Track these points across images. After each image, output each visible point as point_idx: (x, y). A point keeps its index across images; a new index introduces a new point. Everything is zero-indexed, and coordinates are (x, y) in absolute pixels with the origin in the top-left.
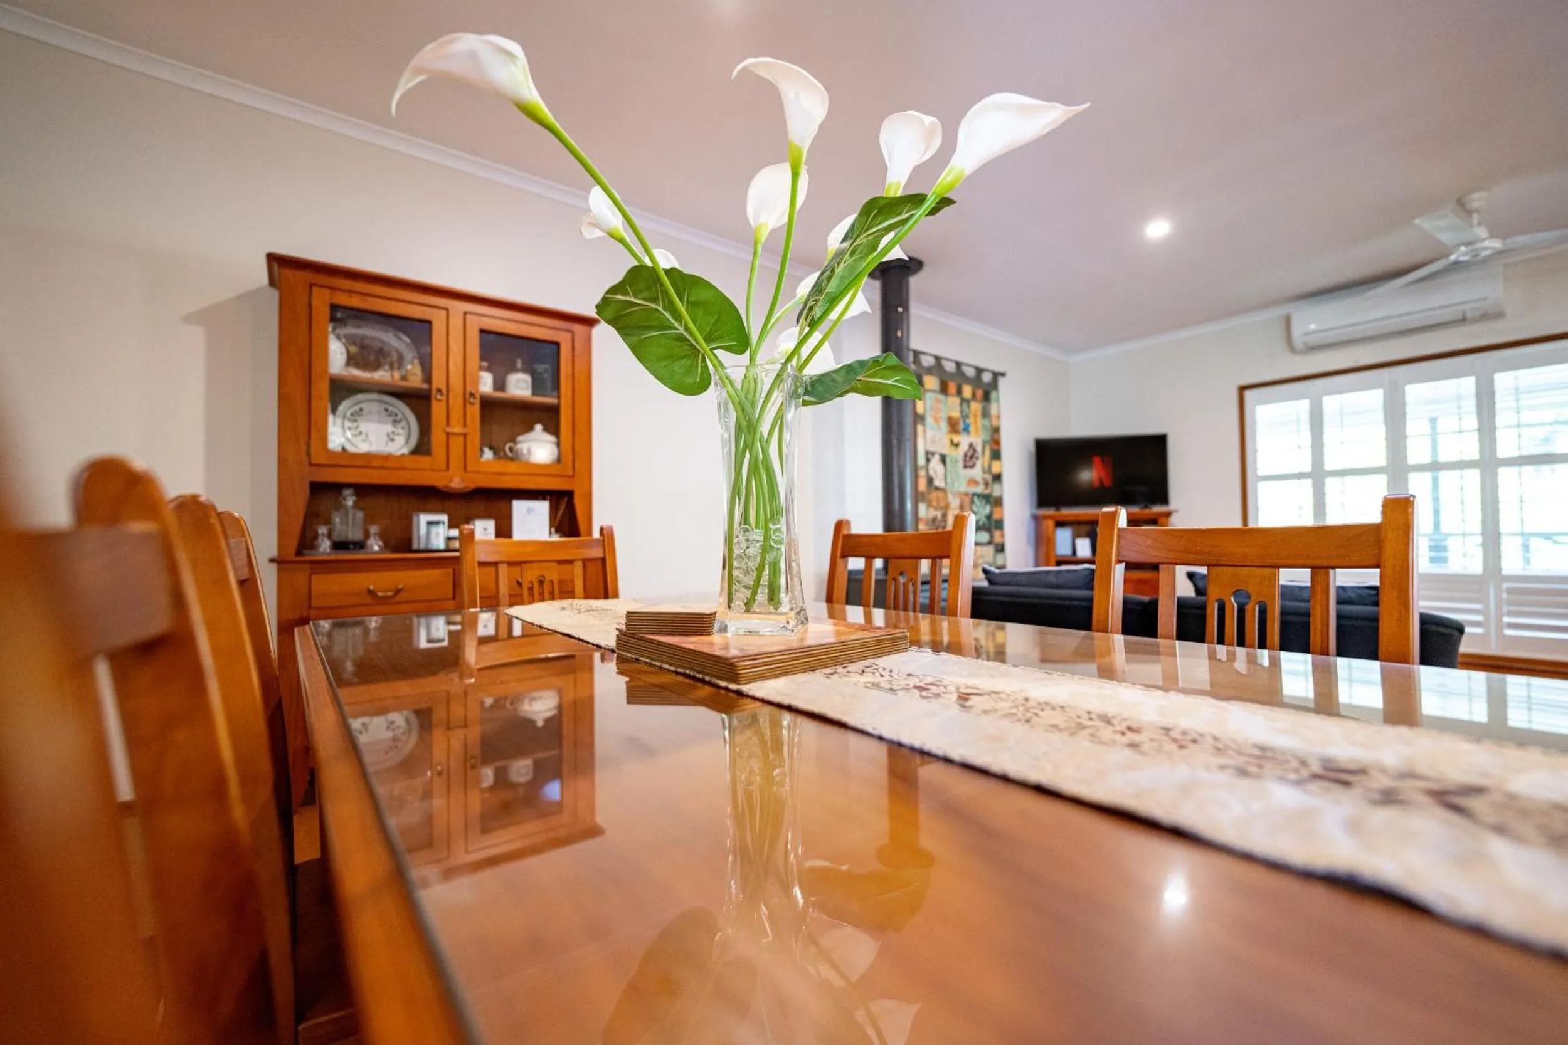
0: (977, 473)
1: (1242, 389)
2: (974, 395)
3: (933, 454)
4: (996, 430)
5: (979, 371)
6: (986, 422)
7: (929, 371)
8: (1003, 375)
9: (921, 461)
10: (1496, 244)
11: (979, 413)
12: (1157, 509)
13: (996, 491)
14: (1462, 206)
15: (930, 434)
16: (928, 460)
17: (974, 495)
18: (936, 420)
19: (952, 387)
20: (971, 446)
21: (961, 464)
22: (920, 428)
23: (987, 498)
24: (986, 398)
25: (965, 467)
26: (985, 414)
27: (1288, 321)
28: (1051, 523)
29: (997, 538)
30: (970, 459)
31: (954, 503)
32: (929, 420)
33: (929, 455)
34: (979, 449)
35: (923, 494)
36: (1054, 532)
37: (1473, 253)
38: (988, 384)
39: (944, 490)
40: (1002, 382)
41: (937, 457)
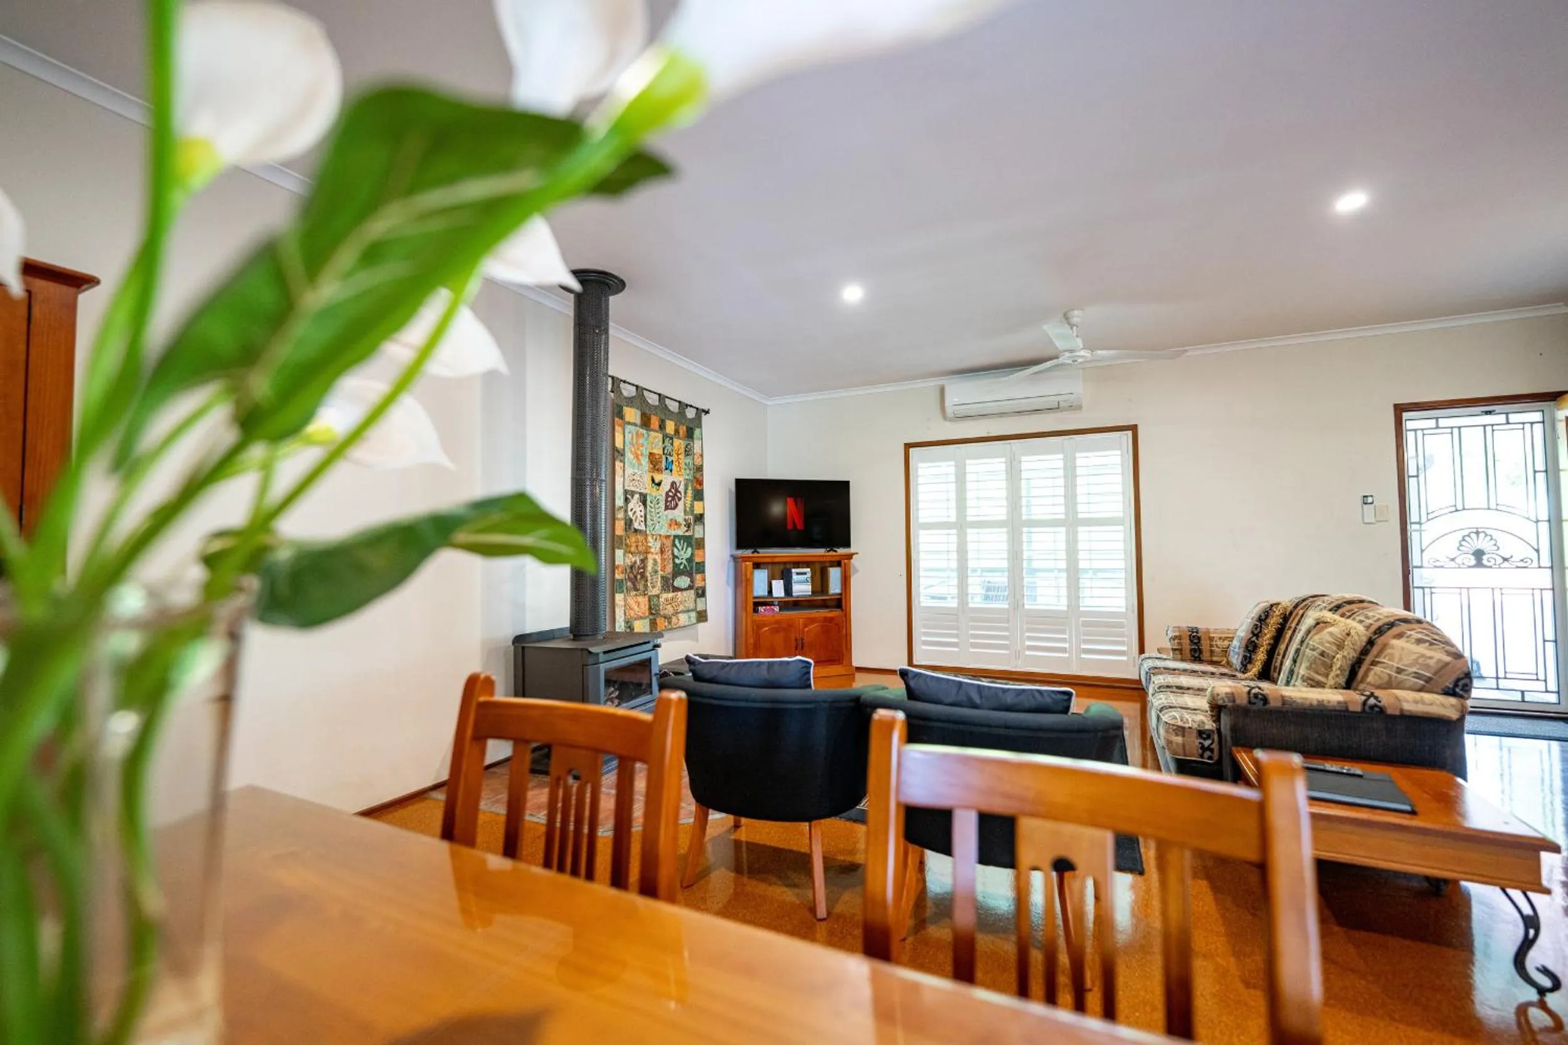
0: (679, 514)
1: (908, 446)
2: (677, 431)
3: (633, 493)
4: (700, 469)
5: (683, 406)
6: (689, 460)
7: (630, 401)
8: (707, 412)
9: (619, 502)
10: (1085, 353)
11: (682, 450)
12: (841, 551)
13: (698, 532)
14: (1066, 317)
15: (629, 471)
16: (627, 500)
17: (675, 537)
18: (637, 457)
19: (655, 422)
20: (673, 484)
21: (662, 505)
22: (618, 464)
23: (688, 540)
24: (690, 435)
25: (667, 508)
26: (688, 452)
27: (942, 390)
28: (750, 564)
29: (698, 583)
30: (672, 499)
31: (655, 546)
32: (629, 456)
33: (628, 495)
34: (682, 489)
35: (620, 537)
36: (752, 574)
37: (1073, 359)
38: (692, 420)
39: (644, 533)
40: (704, 417)
41: (637, 496)
